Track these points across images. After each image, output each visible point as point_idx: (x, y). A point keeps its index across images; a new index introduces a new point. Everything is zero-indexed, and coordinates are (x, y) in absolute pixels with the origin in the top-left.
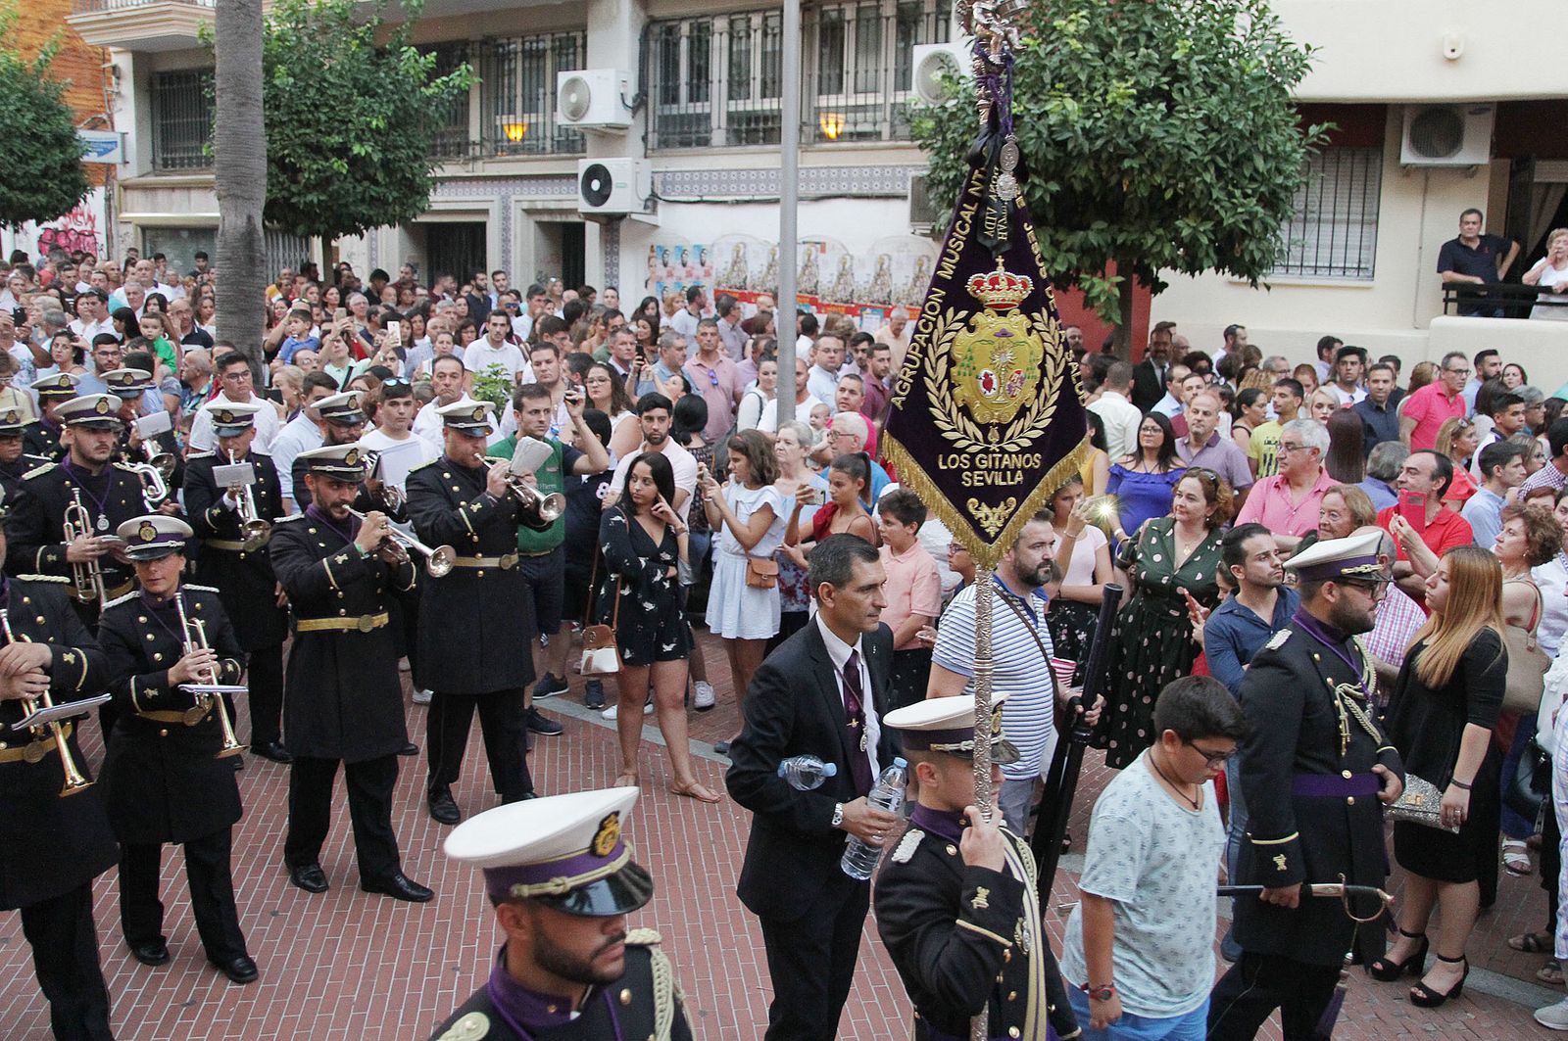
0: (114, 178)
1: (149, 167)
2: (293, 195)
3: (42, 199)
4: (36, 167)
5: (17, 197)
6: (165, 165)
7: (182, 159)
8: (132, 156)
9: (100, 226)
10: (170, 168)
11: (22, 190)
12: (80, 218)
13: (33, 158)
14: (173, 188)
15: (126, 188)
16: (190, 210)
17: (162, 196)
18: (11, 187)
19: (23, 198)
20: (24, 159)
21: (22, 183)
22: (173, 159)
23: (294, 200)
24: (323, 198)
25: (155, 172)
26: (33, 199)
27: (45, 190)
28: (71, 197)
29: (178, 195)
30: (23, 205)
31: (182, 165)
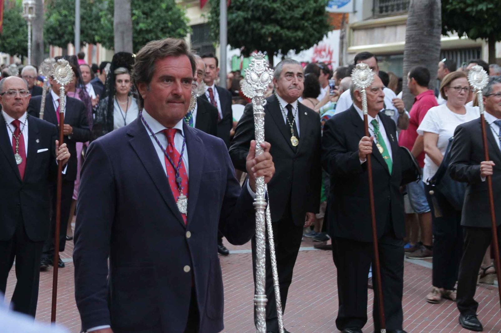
0: (347, 23)
1: (370, 14)
2: (468, 6)
3: (300, 34)
4: (297, 13)
5: (286, 33)
6: (381, 11)
7: (393, 6)
8: (359, 7)
9: (336, 57)
10: (384, 13)
11: (288, 28)
12: (323, 53)
13: (297, 7)
14: (385, 26)
15: (354, 29)
16: (395, 40)
17: (377, 33)
18: (282, 27)
19: (289, 33)
20: (292, 8)
21: (289, 24)
22: (387, 7)
23: (469, 9)
24: (491, 6)
25: (374, 16)
26: (295, 34)
27: (303, 28)
28: (318, 32)
29: (388, 31)
30: (289, 39)
31: (392, 10)
